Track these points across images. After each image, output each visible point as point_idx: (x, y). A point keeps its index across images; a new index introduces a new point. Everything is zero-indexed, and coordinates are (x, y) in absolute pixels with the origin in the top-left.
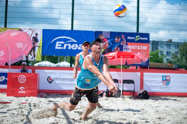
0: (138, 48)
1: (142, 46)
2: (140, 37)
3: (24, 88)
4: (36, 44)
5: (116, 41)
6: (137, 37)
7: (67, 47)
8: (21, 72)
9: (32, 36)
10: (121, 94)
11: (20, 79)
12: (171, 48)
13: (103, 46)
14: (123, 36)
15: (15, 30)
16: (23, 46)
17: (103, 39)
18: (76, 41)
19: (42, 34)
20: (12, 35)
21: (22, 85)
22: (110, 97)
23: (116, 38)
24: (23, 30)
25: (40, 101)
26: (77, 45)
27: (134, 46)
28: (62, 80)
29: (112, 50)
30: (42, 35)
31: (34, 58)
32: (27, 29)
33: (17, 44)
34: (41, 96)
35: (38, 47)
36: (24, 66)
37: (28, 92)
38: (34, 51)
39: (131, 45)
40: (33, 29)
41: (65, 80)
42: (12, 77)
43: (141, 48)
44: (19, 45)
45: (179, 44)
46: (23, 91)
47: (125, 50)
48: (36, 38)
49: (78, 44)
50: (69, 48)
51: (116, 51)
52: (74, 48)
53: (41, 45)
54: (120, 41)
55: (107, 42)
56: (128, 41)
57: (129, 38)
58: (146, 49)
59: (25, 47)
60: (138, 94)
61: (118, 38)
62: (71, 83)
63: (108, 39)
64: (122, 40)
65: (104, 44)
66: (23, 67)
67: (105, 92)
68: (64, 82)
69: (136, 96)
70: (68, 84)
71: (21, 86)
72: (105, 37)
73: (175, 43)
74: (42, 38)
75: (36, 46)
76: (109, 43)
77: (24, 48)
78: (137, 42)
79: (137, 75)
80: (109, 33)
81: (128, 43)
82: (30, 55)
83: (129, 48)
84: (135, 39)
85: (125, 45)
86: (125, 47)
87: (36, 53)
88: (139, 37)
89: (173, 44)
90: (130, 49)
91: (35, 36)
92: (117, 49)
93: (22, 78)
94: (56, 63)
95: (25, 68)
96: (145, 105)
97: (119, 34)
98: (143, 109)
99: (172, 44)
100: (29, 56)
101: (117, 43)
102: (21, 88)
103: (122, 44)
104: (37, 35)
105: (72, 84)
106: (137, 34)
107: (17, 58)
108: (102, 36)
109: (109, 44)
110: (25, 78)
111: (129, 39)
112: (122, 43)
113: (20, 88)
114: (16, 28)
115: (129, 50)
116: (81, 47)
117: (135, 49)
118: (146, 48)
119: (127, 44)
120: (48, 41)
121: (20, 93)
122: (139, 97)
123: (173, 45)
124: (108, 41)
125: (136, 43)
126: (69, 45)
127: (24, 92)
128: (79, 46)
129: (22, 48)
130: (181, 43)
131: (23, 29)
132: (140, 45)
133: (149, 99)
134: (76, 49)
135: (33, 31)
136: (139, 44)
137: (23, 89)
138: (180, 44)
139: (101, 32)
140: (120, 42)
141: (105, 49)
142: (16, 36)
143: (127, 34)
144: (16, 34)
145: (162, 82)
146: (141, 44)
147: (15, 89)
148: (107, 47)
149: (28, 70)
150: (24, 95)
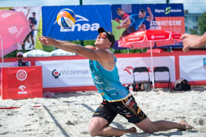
0: (169, 23)
1: (175, 21)
2: (172, 8)
3: (25, 87)
4: (34, 26)
5: (141, 16)
6: (167, 9)
7: (76, 28)
8: (19, 65)
9: (29, 17)
10: (152, 86)
11: (19, 76)
12: (187, 22)
13: (123, 24)
14: (149, 9)
15: (5, 10)
16: (17, 30)
17: (123, 15)
18: (87, 20)
19: (41, 12)
20: (3, 17)
21: (22, 83)
22: (138, 91)
23: (140, 12)
24: (15, 9)
25: (53, 103)
26: (88, 25)
27: (164, 21)
28: (72, 73)
29: (135, 28)
30: (41, 15)
31: (32, 46)
32: (21, 7)
33: (9, 29)
34: (47, 97)
35: (38, 30)
36: (20, 57)
37: (31, 92)
38: (32, 37)
39: (161, 20)
40: (29, 7)
41: (76, 73)
42: (9, 74)
43: (173, 24)
44: (13, 30)
45: (197, 15)
46: (24, 91)
47: (153, 27)
48: (34, 18)
49: (90, 23)
50: (79, 30)
51: (141, 30)
52: (86, 28)
53: (41, 28)
54: (145, 15)
55: (128, 18)
56: (156, 15)
57: (156, 11)
58: (180, 25)
59: (20, 32)
60: (175, 85)
61: (142, 12)
62: (85, 75)
63: (130, 14)
64: (148, 14)
65: (125, 21)
66: (19, 59)
67: (131, 86)
68: (75, 76)
69: (172, 88)
70: (80, 78)
71: (21, 85)
72: (126, 12)
73: (193, 14)
74: (41, 18)
75: (34, 30)
76: (131, 19)
77: (19, 34)
78: (168, 15)
79: (170, 59)
80: (131, 7)
81: (156, 18)
82: (26, 42)
83: (158, 25)
84: (165, 12)
85: (152, 21)
86: (152, 23)
87: (34, 39)
88: (170, 9)
89: (190, 16)
90: (160, 26)
91: (32, 16)
92: (142, 27)
93: (22, 74)
94: (50, 51)
95: (21, 60)
96: (192, 98)
97: (144, 7)
98: (196, 104)
99: (188, 16)
100: (25, 44)
101: (141, 19)
102: (21, 87)
103: (148, 20)
104: (34, 15)
105: (86, 77)
106: (168, 5)
107: (10, 48)
108: (121, 10)
109: (132, 21)
110: (25, 74)
111: (157, 13)
112: (148, 18)
113: (19, 88)
114: (5, 8)
115: (158, 27)
116: (95, 27)
117: (166, 25)
118: (180, 23)
119: (154, 20)
120: (50, 21)
121: (20, 94)
122: (177, 88)
123: (190, 18)
124: (130, 17)
125: (167, 18)
126: (79, 25)
127: (26, 93)
128: (91, 26)
129: (16, 33)
130: (200, 14)
131: (15, 7)
132: (172, 20)
133: (190, 91)
134: (87, 30)
135: (29, 10)
136: (170, 18)
137: (23, 88)
138: (199, 16)
139: (119, 6)
140: (146, 18)
141: (127, 28)
142: (9, 17)
143: (153, 7)
144: (9, 15)
145: (204, 67)
146: (173, 18)
147: (14, 89)
148: (129, 25)
149: (28, 62)
150: (25, 96)
